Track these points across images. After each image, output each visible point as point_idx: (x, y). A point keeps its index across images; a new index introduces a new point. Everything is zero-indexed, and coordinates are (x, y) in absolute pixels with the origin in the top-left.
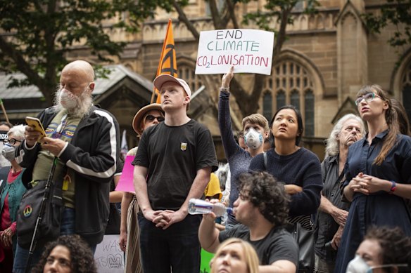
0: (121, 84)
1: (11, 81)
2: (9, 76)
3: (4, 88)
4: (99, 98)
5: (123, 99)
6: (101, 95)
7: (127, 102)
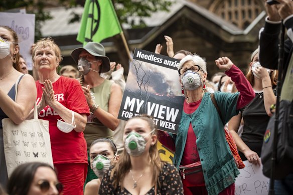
0: (180, 14)
1: (72, 17)
2: (70, 11)
3: (65, 25)
4: (158, 29)
5: (183, 29)
6: (160, 27)
7: (187, 32)
